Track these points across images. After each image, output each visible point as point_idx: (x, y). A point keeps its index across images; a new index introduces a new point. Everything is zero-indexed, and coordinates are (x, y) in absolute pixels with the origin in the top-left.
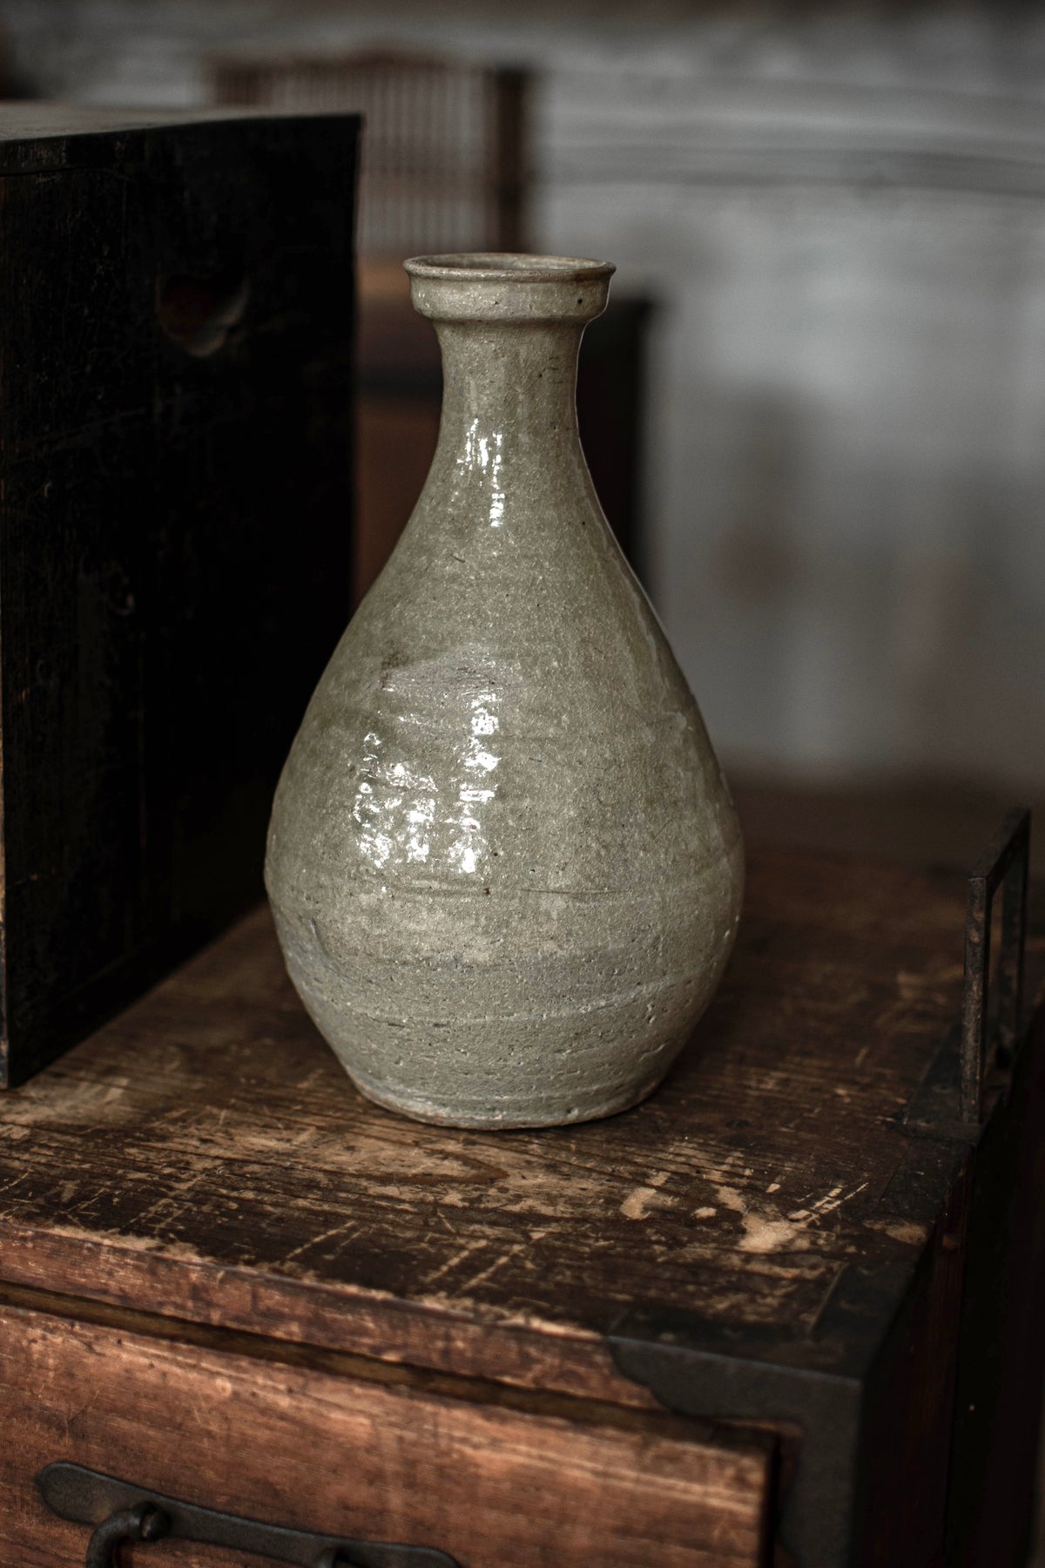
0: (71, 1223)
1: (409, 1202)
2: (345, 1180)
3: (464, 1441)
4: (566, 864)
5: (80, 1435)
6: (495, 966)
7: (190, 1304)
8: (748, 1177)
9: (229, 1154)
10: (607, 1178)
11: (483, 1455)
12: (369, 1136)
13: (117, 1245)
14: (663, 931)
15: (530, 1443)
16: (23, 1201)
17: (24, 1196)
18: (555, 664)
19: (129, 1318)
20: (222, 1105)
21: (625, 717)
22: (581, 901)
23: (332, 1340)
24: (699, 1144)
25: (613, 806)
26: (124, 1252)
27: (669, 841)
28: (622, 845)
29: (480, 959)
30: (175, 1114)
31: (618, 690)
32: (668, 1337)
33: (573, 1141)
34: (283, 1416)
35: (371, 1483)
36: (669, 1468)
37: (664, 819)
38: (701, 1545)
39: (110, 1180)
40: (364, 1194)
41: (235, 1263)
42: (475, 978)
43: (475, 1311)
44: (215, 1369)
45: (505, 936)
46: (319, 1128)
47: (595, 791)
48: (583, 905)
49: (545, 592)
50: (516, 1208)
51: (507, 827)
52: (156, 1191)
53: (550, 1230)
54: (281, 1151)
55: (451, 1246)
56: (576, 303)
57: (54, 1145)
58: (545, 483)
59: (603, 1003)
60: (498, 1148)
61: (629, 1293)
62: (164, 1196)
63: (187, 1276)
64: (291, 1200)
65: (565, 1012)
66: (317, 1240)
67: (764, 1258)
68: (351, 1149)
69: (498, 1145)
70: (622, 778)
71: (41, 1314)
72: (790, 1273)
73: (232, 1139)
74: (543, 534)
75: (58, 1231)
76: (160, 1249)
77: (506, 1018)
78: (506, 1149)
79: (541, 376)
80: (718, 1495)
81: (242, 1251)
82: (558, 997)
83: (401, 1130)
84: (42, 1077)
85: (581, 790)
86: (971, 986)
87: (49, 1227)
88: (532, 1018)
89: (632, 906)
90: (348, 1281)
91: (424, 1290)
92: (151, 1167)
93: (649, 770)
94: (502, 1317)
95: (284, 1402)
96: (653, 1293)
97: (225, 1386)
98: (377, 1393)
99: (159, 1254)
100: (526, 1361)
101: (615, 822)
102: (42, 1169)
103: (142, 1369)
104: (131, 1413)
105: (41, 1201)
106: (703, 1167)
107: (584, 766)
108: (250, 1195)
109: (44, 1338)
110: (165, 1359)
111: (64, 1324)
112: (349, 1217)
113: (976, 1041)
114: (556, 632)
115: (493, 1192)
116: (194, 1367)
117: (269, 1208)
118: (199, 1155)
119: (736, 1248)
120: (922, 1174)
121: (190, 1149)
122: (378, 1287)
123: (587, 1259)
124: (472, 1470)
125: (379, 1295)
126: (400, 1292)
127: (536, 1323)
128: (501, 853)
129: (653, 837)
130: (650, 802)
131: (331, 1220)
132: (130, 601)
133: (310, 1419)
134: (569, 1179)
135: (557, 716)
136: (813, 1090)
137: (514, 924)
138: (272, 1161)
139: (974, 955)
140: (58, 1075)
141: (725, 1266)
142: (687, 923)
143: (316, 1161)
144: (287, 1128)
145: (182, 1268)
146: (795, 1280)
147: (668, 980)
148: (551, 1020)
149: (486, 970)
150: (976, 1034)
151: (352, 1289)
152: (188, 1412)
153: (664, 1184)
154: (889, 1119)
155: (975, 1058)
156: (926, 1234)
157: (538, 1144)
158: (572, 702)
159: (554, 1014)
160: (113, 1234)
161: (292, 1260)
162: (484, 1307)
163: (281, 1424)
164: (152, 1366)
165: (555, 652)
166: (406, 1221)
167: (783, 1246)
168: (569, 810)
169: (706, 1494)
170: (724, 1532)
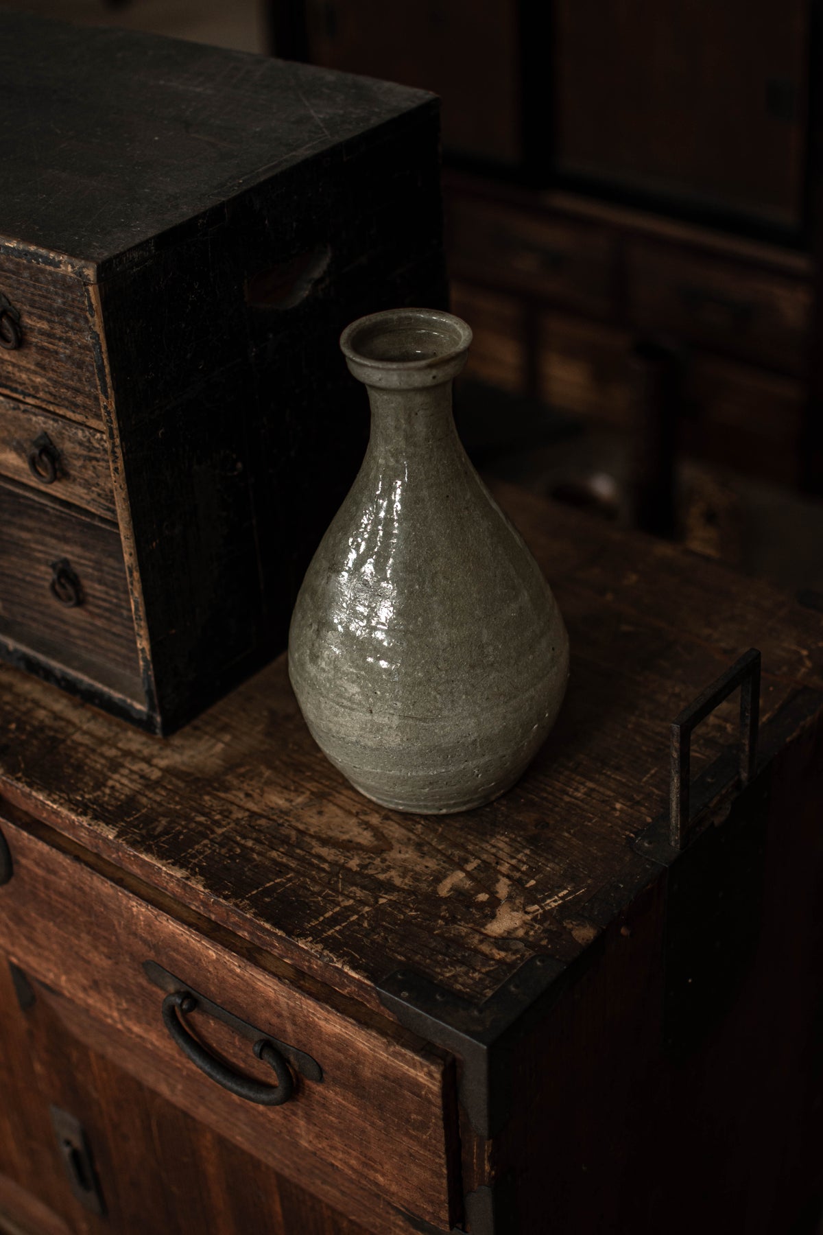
0: (153, 853)
1: (329, 863)
2: (305, 839)
3: (313, 1014)
4: (415, 702)
5: (158, 953)
6: (377, 749)
7: (202, 908)
8: (523, 873)
9: (255, 808)
10: (445, 859)
11: (322, 1023)
12: (335, 804)
13: (168, 872)
14: (479, 736)
15: (341, 1025)
16: (135, 830)
17: (136, 827)
18: (417, 587)
19: (175, 906)
20: (270, 766)
21: (460, 618)
22: (424, 722)
23: (262, 945)
24: (511, 839)
25: (447, 671)
26: (171, 876)
27: (485, 688)
28: (451, 692)
29: (369, 745)
30: (242, 770)
31: (456, 601)
32: (405, 994)
33: (442, 825)
34: (238, 976)
35: (278, 1017)
36: (400, 1058)
37: (482, 675)
38: (419, 1096)
39: (185, 820)
40: (309, 852)
41: (219, 897)
42: (368, 752)
43: (321, 954)
44: (208, 946)
45: (381, 735)
46: (312, 793)
47: (436, 663)
48: (425, 724)
49: (415, 542)
50: (382, 877)
51: (382, 679)
52: (204, 832)
53: (391, 897)
54: (284, 810)
55: (333, 901)
56: (431, 378)
57: (169, 787)
58: (421, 475)
59: (443, 771)
60: (399, 824)
61: (405, 956)
62: (206, 837)
63: (199, 896)
64: (270, 851)
65: (421, 773)
66: (268, 885)
67: (492, 940)
68: (320, 813)
69: (400, 822)
70: (454, 654)
71: (135, 896)
72: (499, 955)
73: (262, 796)
74: (418, 506)
75: (143, 856)
76: (187, 878)
77: (388, 772)
78: (404, 827)
79: (417, 414)
80: (422, 1077)
81: (227, 888)
82: (415, 766)
83: (355, 801)
84: (187, 729)
85: (426, 662)
86: (673, 779)
87: (141, 852)
88: (402, 774)
89: (457, 725)
90: (267, 921)
91: (303, 935)
92: (210, 813)
93: (474, 648)
94: (333, 961)
95: (238, 970)
96: (417, 958)
97: (212, 954)
98: (276, 981)
99: (186, 882)
100: (343, 986)
101: (447, 680)
102: (155, 806)
103: (178, 935)
104: (176, 950)
105: (144, 832)
106: (502, 860)
107: (430, 648)
108: (250, 843)
109: (137, 907)
110: (187, 934)
111: (144, 904)
112: (292, 869)
113: (677, 807)
114: (419, 568)
115: (377, 861)
116: (199, 942)
117: (255, 856)
118: (239, 807)
119: (482, 930)
120: (622, 886)
121: (237, 801)
122: (280, 928)
123: (399, 925)
124: (319, 1028)
125: (280, 933)
126: (289, 933)
127: (346, 969)
128: (379, 693)
129: (473, 686)
130: (473, 667)
131: (282, 869)
132: (239, 465)
133: (250, 981)
134: (423, 857)
135: (416, 618)
136: (603, 801)
137: (386, 730)
138: (275, 817)
139: (675, 764)
140: (196, 728)
141: (467, 944)
142: (497, 731)
143: (297, 821)
144: (296, 791)
145: (196, 892)
146: (501, 962)
147: (487, 758)
148: (412, 777)
149: (372, 750)
150: (677, 804)
151: (268, 926)
152: (200, 960)
153: (473, 870)
154: (632, 835)
155: (677, 816)
156: (594, 937)
157: (422, 825)
158: (425, 611)
159: (414, 774)
160: (169, 863)
161: (248, 899)
162: (326, 952)
163: (237, 979)
164: (182, 935)
165: (417, 580)
166: (320, 878)
167: (509, 933)
168: (418, 672)
169: (417, 1075)
170: (426, 1093)
